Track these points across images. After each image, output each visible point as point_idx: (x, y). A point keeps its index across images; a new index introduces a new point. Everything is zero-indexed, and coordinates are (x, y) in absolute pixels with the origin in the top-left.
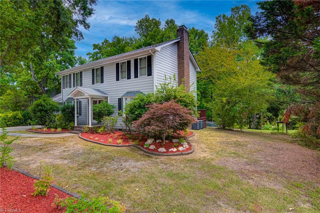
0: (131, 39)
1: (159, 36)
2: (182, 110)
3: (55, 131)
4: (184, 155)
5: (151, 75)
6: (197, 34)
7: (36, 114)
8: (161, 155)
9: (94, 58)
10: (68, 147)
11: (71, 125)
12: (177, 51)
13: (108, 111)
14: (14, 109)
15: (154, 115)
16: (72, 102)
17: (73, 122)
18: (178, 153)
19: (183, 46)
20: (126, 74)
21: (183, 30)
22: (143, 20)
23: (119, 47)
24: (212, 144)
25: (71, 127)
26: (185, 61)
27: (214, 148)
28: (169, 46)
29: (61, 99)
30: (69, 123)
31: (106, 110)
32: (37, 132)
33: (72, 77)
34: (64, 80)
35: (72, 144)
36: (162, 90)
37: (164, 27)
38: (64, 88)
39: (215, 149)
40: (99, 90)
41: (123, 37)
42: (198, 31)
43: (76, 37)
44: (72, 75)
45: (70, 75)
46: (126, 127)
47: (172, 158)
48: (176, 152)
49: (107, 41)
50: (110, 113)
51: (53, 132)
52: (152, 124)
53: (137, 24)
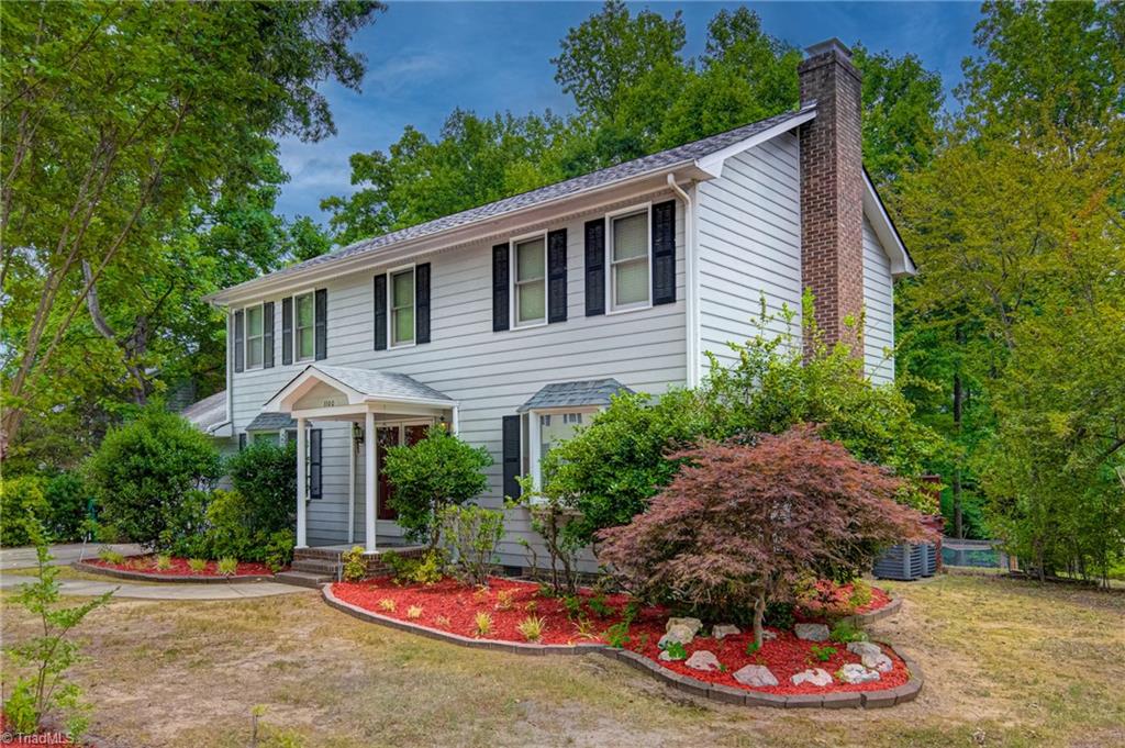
0: (537, 123)
1: (680, 102)
2: (857, 476)
3: (207, 571)
4: (871, 708)
5: (671, 299)
6: (878, 78)
7: (117, 491)
8: (757, 704)
9: (354, 221)
10: (292, 649)
11: (280, 542)
12: (797, 175)
13: (460, 475)
14: (12, 466)
15: (714, 502)
16: (278, 434)
17: (285, 532)
18: (841, 695)
19: (834, 145)
20: (540, 299)
21: (834, 62)
22: (594, 24)
23: (478, 165)
24: (1011, 656)
25: (278, 551)
26: (841, 225)
27: (1031, 680)
28: (759, 153)
29: (225, 418)
30: (268, 535)
31: (449, 473)
32: (124, 573)
33: (278, 318)
34: (239, 333)
35: (303, 633)
36: (744, 376)
37: (704, 54)
38: (242, 371)
39: (1036, 682)
40: (406, 376)
41: (498, 118)
42: (887, 67)
43: (300, 124)
44: (279, 308)
45: (269, 307)
46: (554, 558)
47: (813, 718)
48: (828, 688)
49: (417, 136)
50: (464, 491)
51: (202, 577)
52: (709, 546)
53: (567, 47)
